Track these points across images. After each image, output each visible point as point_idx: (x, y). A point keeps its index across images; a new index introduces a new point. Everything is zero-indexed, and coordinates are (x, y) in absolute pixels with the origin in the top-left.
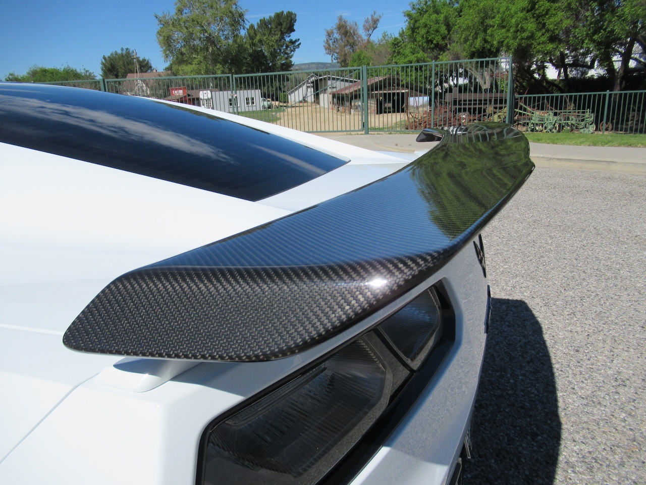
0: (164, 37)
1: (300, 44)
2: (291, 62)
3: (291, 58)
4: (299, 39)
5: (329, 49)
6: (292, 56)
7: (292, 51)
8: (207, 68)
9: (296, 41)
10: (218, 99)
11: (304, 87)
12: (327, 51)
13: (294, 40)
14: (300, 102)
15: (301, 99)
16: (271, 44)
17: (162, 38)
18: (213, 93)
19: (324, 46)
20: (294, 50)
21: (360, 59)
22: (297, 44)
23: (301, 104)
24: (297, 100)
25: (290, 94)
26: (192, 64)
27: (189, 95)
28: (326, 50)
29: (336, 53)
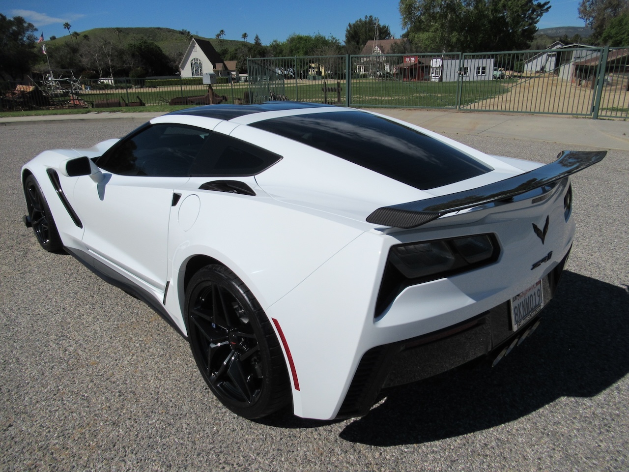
0: (407, 5)
1: (550, 7)
2: (535, 27)
3: (536, 23)
4: (549, 2)
5: (584, 12)
6: (538, 21)
7: (538, 16)
8: (442, 35)
9: (546, 4)
10: (449, 68)
11: (545, 56)
12: (581, 15)
13: (542, 3)
14: (537, 72)
15: (539, 69)
16: (515, 10)
17: (404, 6)
18: (446, 62)
19: (578, 9)
20: (541, 15)
21: (621, 25)
22: (546, 7)
23: (537, 75)
24: (534, 70)
25: (527, 63)
26: (429, 32)
27: (419, 63)
28: (579, 13)
29: (592, 17)
